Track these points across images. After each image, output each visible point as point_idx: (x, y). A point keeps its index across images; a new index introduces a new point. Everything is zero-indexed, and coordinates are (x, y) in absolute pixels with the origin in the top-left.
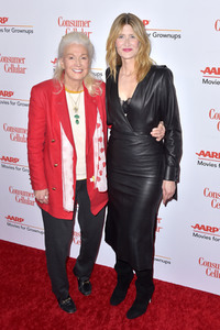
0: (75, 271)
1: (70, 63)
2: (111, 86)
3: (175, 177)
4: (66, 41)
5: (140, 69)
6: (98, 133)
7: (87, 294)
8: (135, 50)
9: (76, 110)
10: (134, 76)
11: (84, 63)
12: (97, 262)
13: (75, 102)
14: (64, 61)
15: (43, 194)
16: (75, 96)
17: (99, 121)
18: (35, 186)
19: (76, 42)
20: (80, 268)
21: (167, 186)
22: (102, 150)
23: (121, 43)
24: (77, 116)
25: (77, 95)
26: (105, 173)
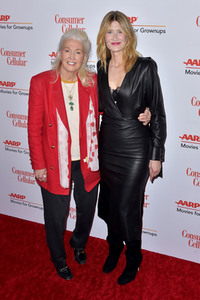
0: (72, 243)
1: (67, 55)
2: (102, 76)
3: (160, 157)
5: (128, 61)
6: (91, 119)
7: (82, 263)
8: (123, 44)
9: (71, 98)
10: (122, 67)
11: (78, 57)
12: (91, 235)
13: (70, 91)
14: (62, 54)
15: (42, 173)
16: (70, 85)
17: (91, 108)
18: (35, 166)
19: (74, 38)
20: (76, 240)
21: (154, 165)
22: (94, 134)
23: (110, 38)
24: (71, 104)
25: (72, 85)
26: (97, 154)
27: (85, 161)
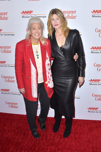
0: (39, 120)
1: (34, 31)
4: (31, 22)
6: (48, 62)
7: (44, 130)
9: (37, 52)
11: (40, 31)
12: (48, 116)
13: (36, 49)
14: (31, 31)
16: (36, 46)
17: (47, 56)
19: (36, 22)
20: (41, 119)
22: (49, 69)
24: (37, 55)
25: (37, 45)
26: (52, 79)
27: (46, 83)
